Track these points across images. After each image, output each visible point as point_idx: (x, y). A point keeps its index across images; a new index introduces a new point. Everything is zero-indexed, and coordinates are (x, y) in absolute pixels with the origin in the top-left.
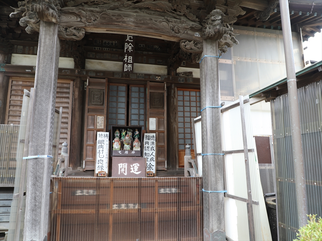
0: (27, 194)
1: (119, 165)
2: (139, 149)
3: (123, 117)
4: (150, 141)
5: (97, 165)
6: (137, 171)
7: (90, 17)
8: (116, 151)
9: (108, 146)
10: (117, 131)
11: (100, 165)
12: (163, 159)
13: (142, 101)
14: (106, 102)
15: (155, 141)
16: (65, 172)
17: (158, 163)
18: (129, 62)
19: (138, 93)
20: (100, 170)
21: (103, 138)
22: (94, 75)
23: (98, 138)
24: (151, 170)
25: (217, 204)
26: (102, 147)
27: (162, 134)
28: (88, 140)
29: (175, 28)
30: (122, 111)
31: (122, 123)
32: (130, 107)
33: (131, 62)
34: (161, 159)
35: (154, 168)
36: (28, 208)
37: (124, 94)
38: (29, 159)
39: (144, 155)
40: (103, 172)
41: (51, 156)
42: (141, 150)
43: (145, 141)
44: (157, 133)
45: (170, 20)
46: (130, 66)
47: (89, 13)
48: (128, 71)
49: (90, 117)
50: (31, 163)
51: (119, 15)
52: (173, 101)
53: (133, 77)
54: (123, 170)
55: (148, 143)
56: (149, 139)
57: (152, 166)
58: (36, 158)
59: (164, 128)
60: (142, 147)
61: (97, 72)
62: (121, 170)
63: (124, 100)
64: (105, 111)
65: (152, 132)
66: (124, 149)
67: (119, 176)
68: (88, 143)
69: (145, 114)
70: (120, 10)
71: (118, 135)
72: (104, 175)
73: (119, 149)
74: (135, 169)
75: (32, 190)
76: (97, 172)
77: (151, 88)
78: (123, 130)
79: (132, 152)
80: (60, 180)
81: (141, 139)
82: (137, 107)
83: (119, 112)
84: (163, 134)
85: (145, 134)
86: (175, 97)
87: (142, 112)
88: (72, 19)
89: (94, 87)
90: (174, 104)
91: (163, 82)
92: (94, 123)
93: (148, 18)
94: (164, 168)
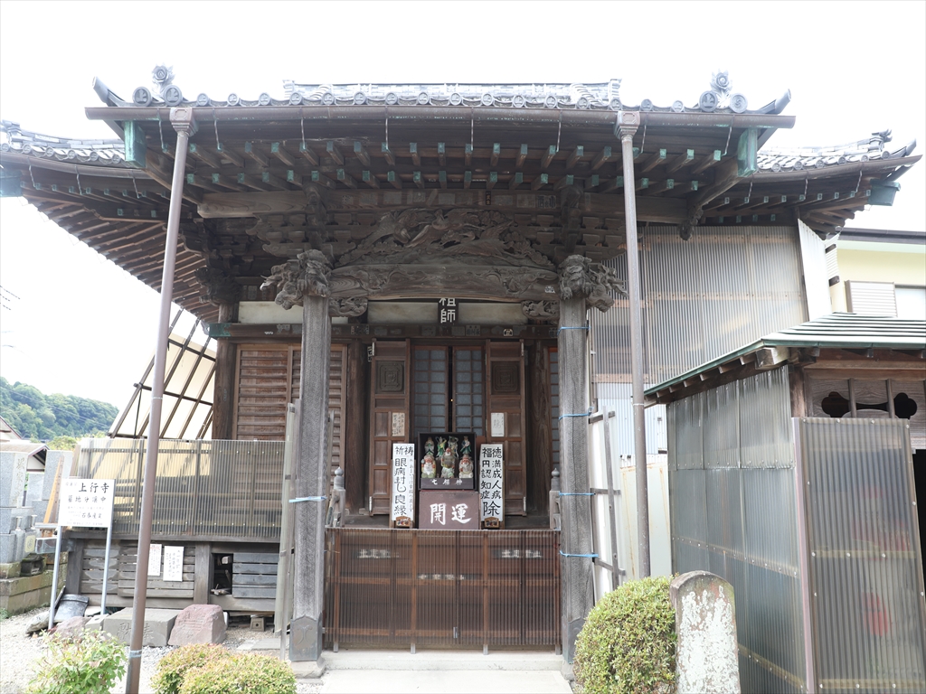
0: (296, 552)
1: (432, 506)
2: (470, 476)
3: (441, 411)
4: (492, 460)
5: (394, 505)
6: (463, 519)
7: (374, 280)
8: (428, 480)
9: (413, 469)
10: (430, 442)
11: (400, 504)
12: (519, 493)
13: (478, 377)
14: (408, 385)
15: (501, 460)
16: (341, 519)
17: (507, 502)
18: (448, 305)
19: (469, 363)
20: (400, 515)
21: (403, 454)
22: (384, 333)
23: (396, 456)
24: (495, 516)
25: (580, 575)
26: (402, 471)
27: (516, 445)
28: (378, 459)
29: (511, 284)
30: (440, 399)
31: (440, 424)
32: (454, 391)
33: (454, 305)
34: (514, 493)
35: (500, 511)
36: (298, 571)
37: (442, 366)
38: (296, 503)
39: (481, 487)
40: (404, 517)
41: (325, 497)
42: (474, 477)
43: (482, 458)
44: (506, 442)
45: (502, 271)
46: (451, 312)
47: (372, 274)
48: (448, 321)
49: (379, 415)
50: (300, 508)
51: (419, 272)
52: (540, 376)
53: (458, 333)
54: (438, 516)
55: (487, 463)
56: (489, 456)
57: (496, 508)
58: (306, 501)
59: (520, 433)
60: (476, 471)
61: (390, 326)
62: (434, 515)
63: (442, 377)
64: (407, 403)
65: (497, 440)
66: (443, 475)
67: (432, 526)
68: (377, 464)
69: (484, 405)
70: (420, 263)
71: (432, 448)
72: (407, 523)
73: (432, 477)
74: (460, 513)
75: (302, 546)
76: (394, 518)
77: (494, 352)
78: (441, 440)
79: (458, 482)
80: (338, 532)
81: (474, 456)
82: (468, 390)
83: (433, 403)
84: (518, 444)
85: (483, 446)
86: (543, 368)
87: (478, 399)
88: (348, 286)
89: (386, 358)
90: (540, 382)
91: (518, 340)
92: (387, 425)
93: (465, 272)
94: (520, 511)
